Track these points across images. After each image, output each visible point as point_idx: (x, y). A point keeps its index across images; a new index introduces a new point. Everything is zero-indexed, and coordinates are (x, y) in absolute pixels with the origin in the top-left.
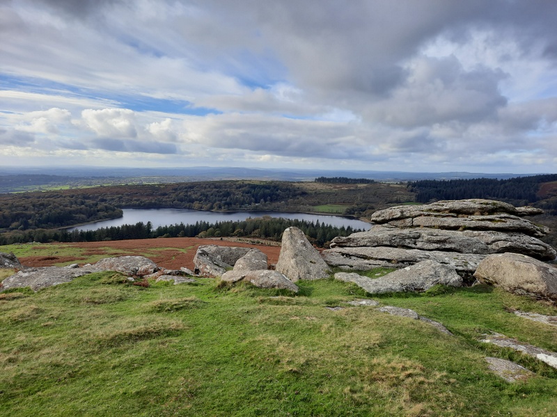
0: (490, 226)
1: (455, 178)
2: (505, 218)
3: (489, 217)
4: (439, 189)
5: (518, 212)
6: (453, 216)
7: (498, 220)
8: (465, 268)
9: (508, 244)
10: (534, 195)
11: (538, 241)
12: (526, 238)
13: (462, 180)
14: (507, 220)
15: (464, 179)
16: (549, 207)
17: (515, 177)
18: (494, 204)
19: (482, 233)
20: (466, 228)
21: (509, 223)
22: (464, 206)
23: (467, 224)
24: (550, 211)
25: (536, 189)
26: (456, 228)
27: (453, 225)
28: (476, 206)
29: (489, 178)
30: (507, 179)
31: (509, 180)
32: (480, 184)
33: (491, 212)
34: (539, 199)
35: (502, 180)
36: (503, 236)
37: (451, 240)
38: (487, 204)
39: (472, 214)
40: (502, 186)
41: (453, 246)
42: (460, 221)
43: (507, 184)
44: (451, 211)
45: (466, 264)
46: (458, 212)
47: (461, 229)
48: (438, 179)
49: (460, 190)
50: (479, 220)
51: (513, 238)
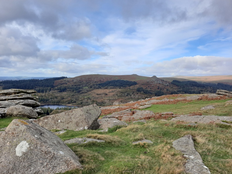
0: (17, 98)
1: (21, 79)
2: (22, 95)
3: (17, 95)
4: (14, 84)
5: (28, 93)
6: (4, 96)
7: (20, 95)
8: (4, 113)
9: (23, 103)
10: (53, 85)
11: (33, 101)
12: (30, 101)
13: (25, 80)
14: (23, 95)
15: (25, 79)
16: (58, 90)
17: (46, 79)
18: (19, 90)
19: (14, 100)
20: (9, 100)
21: (24, 96)
22: (8, 92)
23: (9, 98)
24: (59, 91)
25: (53, 83)
26: (5, 100)
27: (4, 99)
28: (13, 91)
29: (36, 79)
30: (43, 79)
31: (44, 80)
32: (32, 81)
33: (18, 93)
34: (54, 87)
35: (41, 80)
36: (22, 101)
37: (2, 104)
38: (16, 90)
39: (11, 94)
40: (41, 82)
41: (2, 106)
42: (7, 97)
43: (43, 81)
44: (3, 94)
45: (4, 111)
46: (6, 94)
47: (7, 100)
48: (13, 79)
49: (24, 84)
50: (14, 96)
51: (25, 101)
